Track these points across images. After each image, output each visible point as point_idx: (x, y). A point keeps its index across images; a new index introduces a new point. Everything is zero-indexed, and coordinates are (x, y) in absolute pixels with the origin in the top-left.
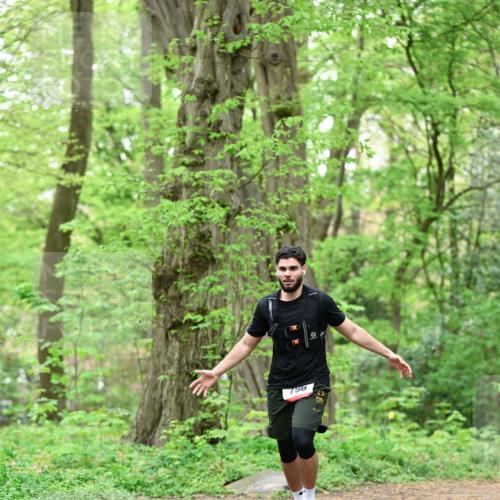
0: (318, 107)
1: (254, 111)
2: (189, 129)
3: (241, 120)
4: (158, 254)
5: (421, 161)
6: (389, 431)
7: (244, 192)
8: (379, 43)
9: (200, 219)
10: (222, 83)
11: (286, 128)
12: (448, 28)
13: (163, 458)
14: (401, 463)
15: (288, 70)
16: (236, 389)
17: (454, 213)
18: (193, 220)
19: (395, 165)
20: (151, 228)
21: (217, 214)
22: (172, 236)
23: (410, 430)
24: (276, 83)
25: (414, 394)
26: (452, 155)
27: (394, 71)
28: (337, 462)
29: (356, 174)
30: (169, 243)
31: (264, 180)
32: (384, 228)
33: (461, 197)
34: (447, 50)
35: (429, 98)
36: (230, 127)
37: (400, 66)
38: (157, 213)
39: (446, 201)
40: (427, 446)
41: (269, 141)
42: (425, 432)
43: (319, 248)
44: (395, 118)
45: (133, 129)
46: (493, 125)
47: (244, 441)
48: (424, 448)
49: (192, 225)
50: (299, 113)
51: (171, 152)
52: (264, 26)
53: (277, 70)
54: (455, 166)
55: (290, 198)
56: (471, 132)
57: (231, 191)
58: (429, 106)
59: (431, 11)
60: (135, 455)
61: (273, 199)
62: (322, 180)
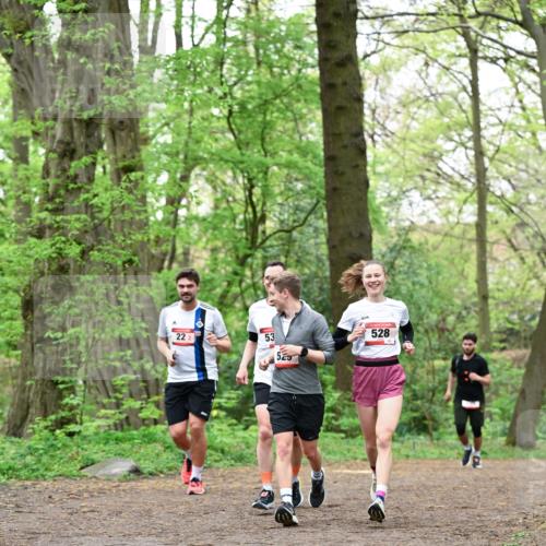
0: (156, 164)
1: (104, 167)
2: (52, 181)
3: (94, 175)
4: (26, 283)
5: (238, 208)
6: (212, 426)
7: (97, 232)
8: (206, 113)
9: (60, 254)
10: (78, 143)
11: (130, 181)
12: (261, 102)
13: (29, 448)
14: (223, 451)
15: (132, 134)
16: (89, 392)
17: (266, 251)
18: (54, 255)
19: (219, 212)
20: (19, 262)
21: (73, 251)
22: (38, 267)
23: (230, 425)
24: (122, 144)
25: (233, 396)
26: (264, 204)
27: (219, 135)
28: (172, 451)
29: (186, 218)
30: (35, 274)
31: (112, 224)
32: (209, 262)
33: (272, 238)
34: (260, 118)
35: (245, 158)
36: (85, 180)
37: (223, 133)
38: (25, 249)
39: (259, 240)
40: (244, 438)
41: (116, 192)
42: (241, 427)
43: (157, 279)
44: (218, 174)
45: (6, 181)
46: (297, 180)
47: (96, 434)
48: (241, 440)
49: (53, 259)
50: (141, 168)
51: (37, 199)
52: (113, 98)
53: (123, 134)
54: (267, 213)
55: (133, 237)
56: (279, 185)
57: (86, 232)
58: (245, 165)
59: (247, 88)
60: (7, 445)
61: (120, 238)
62: (159, 223)
